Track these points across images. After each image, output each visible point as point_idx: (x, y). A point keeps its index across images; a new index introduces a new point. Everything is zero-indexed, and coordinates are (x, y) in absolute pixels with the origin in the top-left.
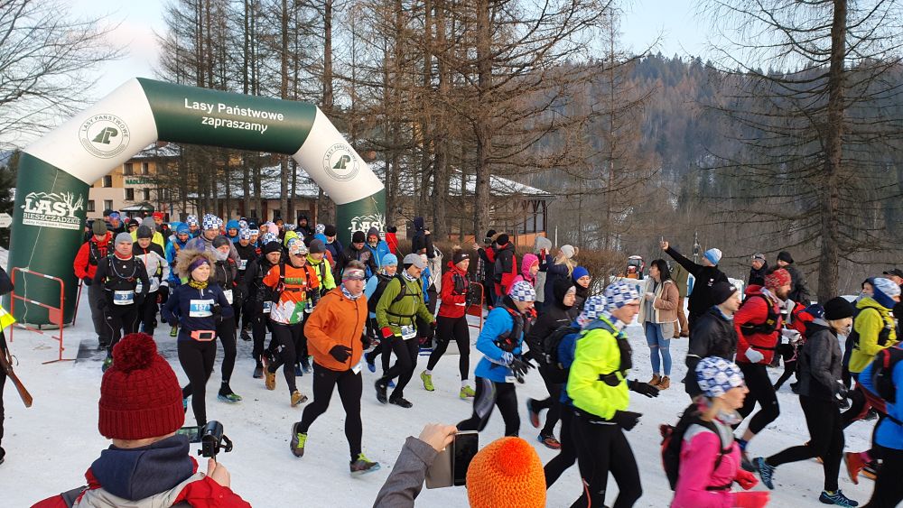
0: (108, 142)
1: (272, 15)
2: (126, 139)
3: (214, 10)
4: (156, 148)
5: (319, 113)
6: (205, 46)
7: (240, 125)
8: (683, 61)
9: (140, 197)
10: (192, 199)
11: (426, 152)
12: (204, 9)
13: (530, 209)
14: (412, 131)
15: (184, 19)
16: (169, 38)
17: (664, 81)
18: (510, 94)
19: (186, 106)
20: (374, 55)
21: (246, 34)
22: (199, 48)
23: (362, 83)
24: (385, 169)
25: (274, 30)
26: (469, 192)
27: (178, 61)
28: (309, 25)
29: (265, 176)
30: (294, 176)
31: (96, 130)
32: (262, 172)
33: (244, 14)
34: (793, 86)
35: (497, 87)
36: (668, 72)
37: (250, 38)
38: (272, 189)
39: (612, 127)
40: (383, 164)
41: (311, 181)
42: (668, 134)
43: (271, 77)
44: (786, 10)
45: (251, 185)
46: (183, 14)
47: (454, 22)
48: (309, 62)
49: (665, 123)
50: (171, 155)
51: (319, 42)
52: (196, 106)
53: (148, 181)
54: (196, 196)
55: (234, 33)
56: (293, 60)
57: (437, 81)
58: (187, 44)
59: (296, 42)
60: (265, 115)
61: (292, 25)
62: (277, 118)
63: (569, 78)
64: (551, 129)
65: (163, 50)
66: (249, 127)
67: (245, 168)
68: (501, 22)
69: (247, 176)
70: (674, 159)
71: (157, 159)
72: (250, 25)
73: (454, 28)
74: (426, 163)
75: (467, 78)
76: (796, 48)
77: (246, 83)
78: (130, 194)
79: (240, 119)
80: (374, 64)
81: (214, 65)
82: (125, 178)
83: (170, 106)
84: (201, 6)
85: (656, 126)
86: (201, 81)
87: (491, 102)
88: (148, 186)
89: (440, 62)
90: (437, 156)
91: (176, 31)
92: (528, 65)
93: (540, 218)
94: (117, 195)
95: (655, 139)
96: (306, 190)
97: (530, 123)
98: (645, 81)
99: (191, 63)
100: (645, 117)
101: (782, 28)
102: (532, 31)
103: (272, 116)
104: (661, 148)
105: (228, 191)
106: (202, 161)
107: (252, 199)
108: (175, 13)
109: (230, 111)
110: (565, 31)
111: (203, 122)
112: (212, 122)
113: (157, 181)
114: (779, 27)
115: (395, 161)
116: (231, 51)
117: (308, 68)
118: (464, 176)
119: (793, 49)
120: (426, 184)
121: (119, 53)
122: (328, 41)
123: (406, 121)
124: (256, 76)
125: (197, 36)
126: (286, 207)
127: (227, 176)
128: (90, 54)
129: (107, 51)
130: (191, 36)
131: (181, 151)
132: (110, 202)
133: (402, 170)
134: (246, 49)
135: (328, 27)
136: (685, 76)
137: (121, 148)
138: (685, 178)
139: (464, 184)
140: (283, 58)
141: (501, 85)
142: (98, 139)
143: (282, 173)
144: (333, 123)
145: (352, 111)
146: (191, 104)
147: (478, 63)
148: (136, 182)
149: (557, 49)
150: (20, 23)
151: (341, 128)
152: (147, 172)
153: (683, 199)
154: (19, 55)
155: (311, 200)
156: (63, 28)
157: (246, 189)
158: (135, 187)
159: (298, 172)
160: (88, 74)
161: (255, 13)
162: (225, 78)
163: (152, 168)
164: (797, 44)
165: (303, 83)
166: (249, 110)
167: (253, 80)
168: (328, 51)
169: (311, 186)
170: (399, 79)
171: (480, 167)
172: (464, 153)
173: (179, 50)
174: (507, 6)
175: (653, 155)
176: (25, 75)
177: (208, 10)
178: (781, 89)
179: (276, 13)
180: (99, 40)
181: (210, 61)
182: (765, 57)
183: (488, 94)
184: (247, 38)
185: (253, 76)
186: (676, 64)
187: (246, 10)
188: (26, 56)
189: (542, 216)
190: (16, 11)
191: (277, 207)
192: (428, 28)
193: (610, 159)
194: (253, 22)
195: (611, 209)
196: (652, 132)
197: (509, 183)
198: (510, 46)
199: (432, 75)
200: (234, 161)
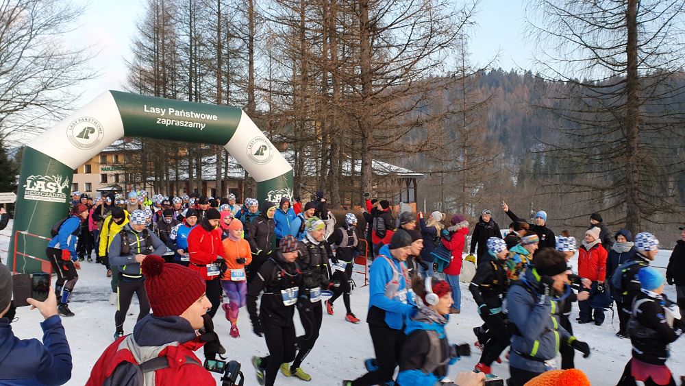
0: (88, 138)
1: (209, 44)
2: (101, 135)
3: (167, 42)
4: (124, 144)
5: (244, 116)
6: (160, 68)
7: (185, 123)
8: (518, 73)
9: (111, 180)
10: (151, 181)
11: (324, 142)
12: (161, 41)
13: (404, 185)
14: (313, 128)
15: (146, 48)
16: (135, 62)
17: (504, 89)
18: (386, 99)
19: (145, 110)
20: (285, 72)
21: (191, 59)
22: (156, 69)
23: (278, 93)
24: (295, 157)
25: (211, 56)
26: (357, 173)
27: (141, 79)
28: (237, 51)
29: (205, 163)
30: (227, 163)
31: (79, 129)
32: (202, 160)
33: (189, 44)
34: (600, 90)
35: (375, 94)
36: (507, 82)
37: (193, 61)
38: (210, 173)
39: (465, 123)
40: (293, 153)
41: (239, 166)
42: (508, 128)
43: (210, 90)
44: (591, 34)
45: (195, 170)
46: (144, 44)
47: (344, 48)
48: (238, 78)
49: (505, 120)
50: (135, 149)
51: (245, 64)
52: (153, 110)
53: (118, 168)
54: (153, 179)
55: (182, 58)
56: (225, 76)
57: (331, 91)
58: (148, 67)
59: (228, 64)
60: (203, 116)
61: (224, 51)
62: (212, 118)
63: (430, 86)
64: (417, 124)
65: (130, 71)
66: (191, 125)
67: (189, 158)
68: (379, 46)
69: (191, 163)
70: (514, 147)
71: (124, 152)
72: (193, 52)
73: (344, 51)
74: (324, 152)
75: (354, 89)
76: (600, 61)
77: (190, 94)
78: (104, 178)
79: (185, 120)
80: (285, 79)
81: (167, 82)
82: (101, 166)
83: (134, 110)
84: (158, 39)
85: (499, 122)
86: (157, 93)
87: (371, 105)
88: (118, 172)
89: (333, 77)
90: (332, 146)
91: (140, 57)
92: (398, 77)
93: (412, 192)
94: (95, 178)
95: (498, 132)
96: (235, 173)
97: (401, 120)
98: (490, 89)
99: (151, 81)
100: (490, 115)
101: (589, 47)
102: (401, 53)
103: (209, 117)
104: (504, 138)
105: (177, 174)
106: (158, 153)
107: (194, 181)
108: (140, 44)
109: (178, 113)
110: (426, 52)
111: (158, 122)
112: (164, 122)
113: (125, 169)
114: (587, 46)
115: (300, 149)
116: (180, 71)
117: (236, 83)
118: (353, 161)
119: (598, 62)
120: (324, 166)
121: (97, 74)
122: (251, 63)
123: (309, 120)
124: (198, 89)
125: (155, 60)
126: (220, 186)
127: (176, 163)
128: (76, 75)
129: (88, 72)
130: (150, 61)
131: (142, 145)
132: (89, 184)
133: (308, 157)
134: (190, 69)
135: (251, 52)
136: (519, 85)
137: (97, 142)
138: (522, 161)
139: (353, 167)
140: (218, 75)
141: (379, 92)
142: (81, 136)
143: (218, 160)
144: (255, 123)
145: (269, 114)
146: (148, 109)
147: (362, 76)
148: (109, 169)
149: (420, 65)
150: (26, 53)
151: (261, 127)
152: (117, 161)
153: (521, 177)
154: (25, 77)
155: (239, 181)
156: (57, 57)
157: (190, 173)
158: (108, 172)
159: (229, 160)
160: (74, 89)
161: (197, 43)
162: (175, 91)
163: (121, 158)
164: (601, 59)
165: (233, 94)
166: (192, 113)
167: (196, 92)
168: (251, 70)
169: (239, 170)
170: (304, 90)
171: (363, 154)
172: (352, 144)
173: (142, 71)
174: (383, 35)
175: (497, 143)
176: (29, 91)
177: (163, 41)
178: (591, 93)
179: (214, 43)
180: (83, 65)
181: (164, 78)
182: (578, 68)
183: (369, 99)
184: (191, 61)
185: (196, 89)
186: (513, 76)
187: (191, 41)
188: (30, 77)
189: (413, 190)
190: (23, 45)
191: (213, 186)
192: (324, 52)
193: (464, 147)
194: (195, 49)
195: (466, 185)
196: (496, 127)
197: (387, 165)
198: (385, 64)
199: (328, 86)
200: (182, 153)
